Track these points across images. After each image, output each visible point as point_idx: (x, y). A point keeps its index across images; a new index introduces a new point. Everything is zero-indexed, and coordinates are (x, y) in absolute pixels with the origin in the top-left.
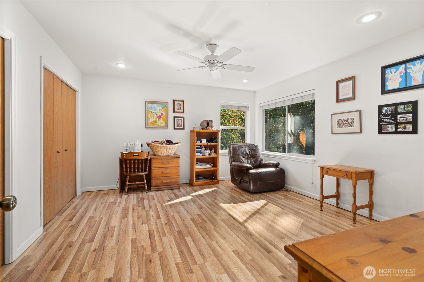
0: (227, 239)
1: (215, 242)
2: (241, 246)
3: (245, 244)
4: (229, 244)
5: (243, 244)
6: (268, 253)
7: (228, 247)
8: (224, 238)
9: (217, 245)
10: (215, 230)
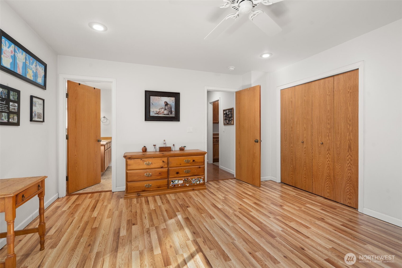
0: (219, 228)
1: (230, 226)
2: (207, 222)
3: (203, 224)
4: (217, 224)
5: (205, 224)
6: (188, 217)
7: (218, 221)
8: (222, 229)
9: (227, 223)
10: (233, 239)
